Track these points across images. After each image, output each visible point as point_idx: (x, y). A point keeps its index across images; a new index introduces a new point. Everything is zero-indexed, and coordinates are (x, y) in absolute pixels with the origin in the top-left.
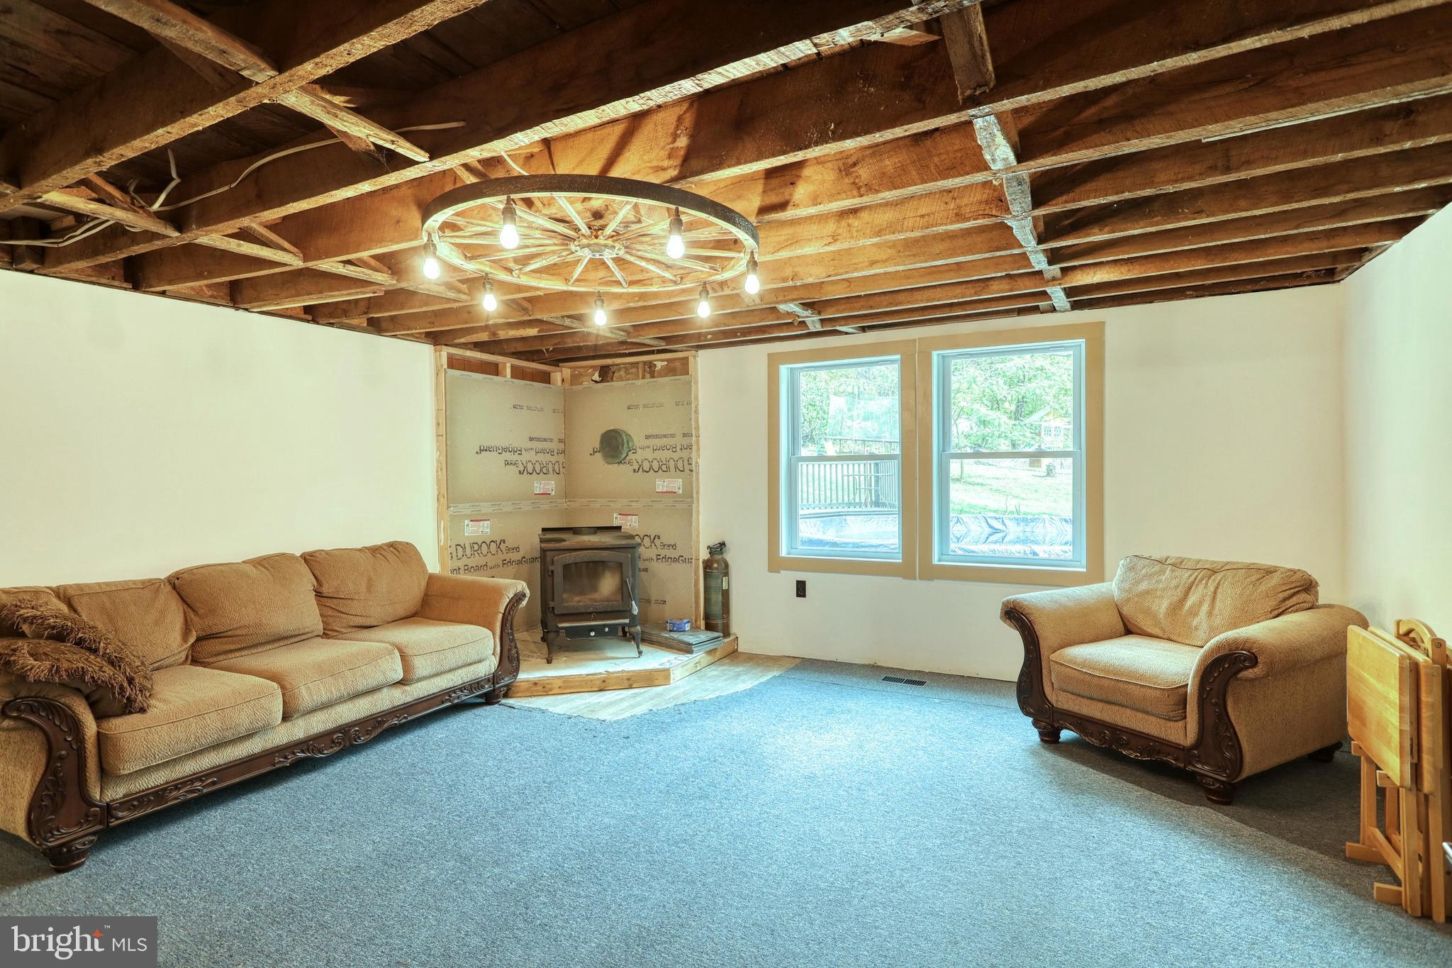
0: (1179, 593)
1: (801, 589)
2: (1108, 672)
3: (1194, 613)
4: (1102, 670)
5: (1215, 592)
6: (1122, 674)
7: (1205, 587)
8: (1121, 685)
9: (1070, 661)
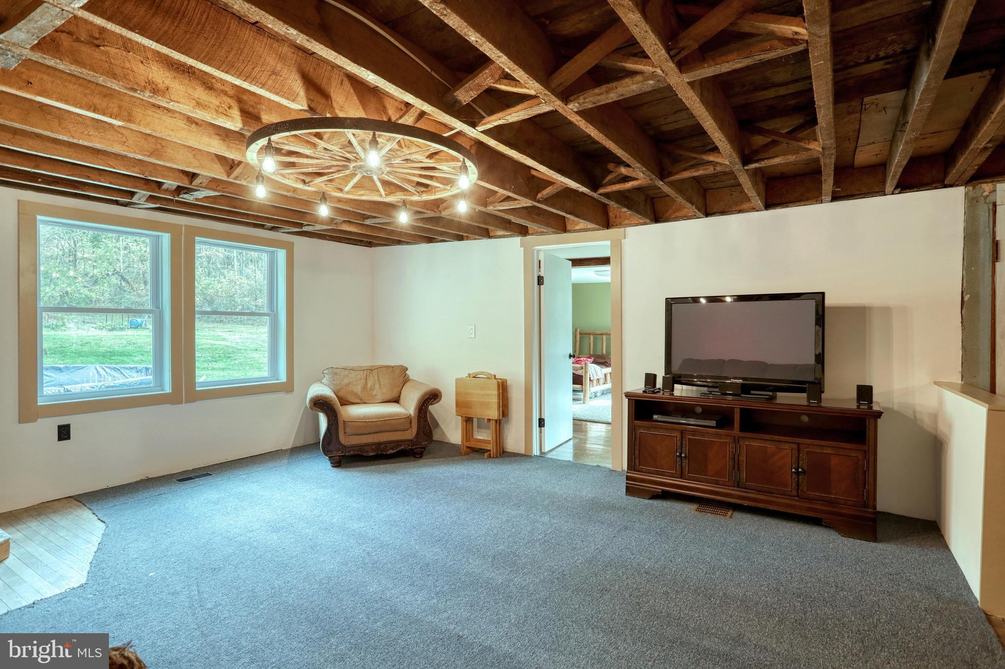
0: (363, 381)
1: (64, 433)
2: (379, 418)
3: (372, 389)
4: (375, 418)
5: (378, 379)
6: (386, 417)
7: (373, 377)
8: (387, 422)
9: (357, 419)
